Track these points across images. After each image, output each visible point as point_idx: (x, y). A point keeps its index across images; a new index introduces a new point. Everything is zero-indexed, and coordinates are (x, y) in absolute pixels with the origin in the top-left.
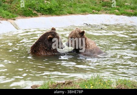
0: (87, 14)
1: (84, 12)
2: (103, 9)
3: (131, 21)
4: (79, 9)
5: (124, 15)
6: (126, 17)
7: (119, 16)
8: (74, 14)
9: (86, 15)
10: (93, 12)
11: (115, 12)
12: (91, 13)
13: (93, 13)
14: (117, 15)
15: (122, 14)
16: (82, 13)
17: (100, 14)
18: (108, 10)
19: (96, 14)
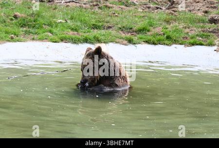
10: (12, 38)
12: (9, 41)
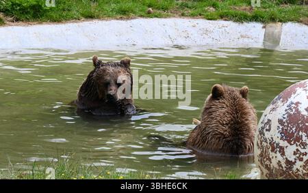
0: (132, 19)
1: (124, 14)
2: (177, 4)
3: (244, 34)
4: (113, 6)
5: (226, 20)
6: (231, 25)
7: (213, 21)
8: (98, 17)
9: (129, 21)
11: (206, 11)
13: (149, 15)
14: (209, 19)
15: (222, 17)
16: (119, 16)
17: (165, 17)
18: (190, 8)
19: (156, 17)
